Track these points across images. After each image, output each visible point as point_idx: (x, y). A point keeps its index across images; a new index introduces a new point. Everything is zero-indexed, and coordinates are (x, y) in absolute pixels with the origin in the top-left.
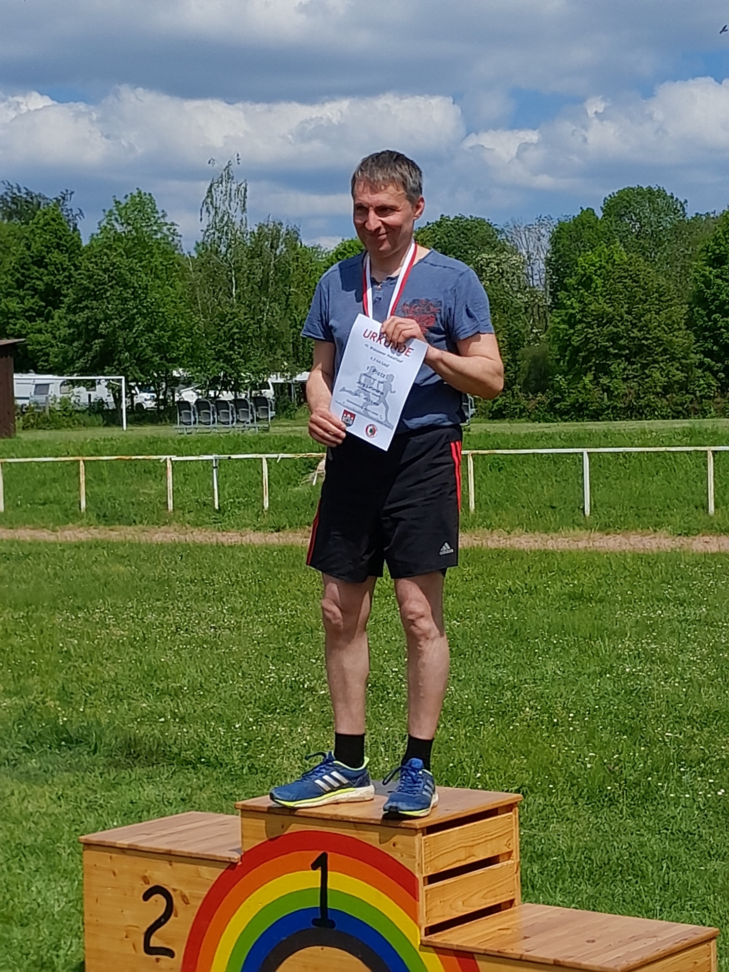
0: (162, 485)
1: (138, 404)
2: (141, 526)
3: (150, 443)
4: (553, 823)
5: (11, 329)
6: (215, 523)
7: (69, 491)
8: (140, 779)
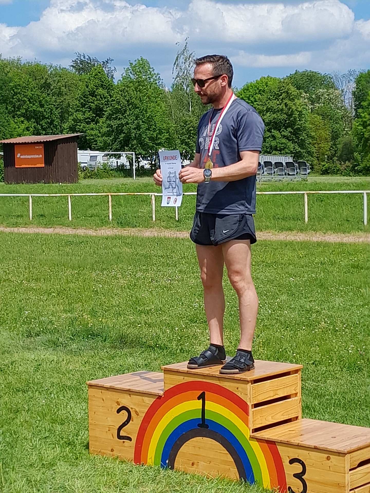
0: (150, 207)
1: (141, 166)
2: (139, 228)
3: (145, 186)
4: (329, 379)
5: (78, 128)
6: (176, 227)
7: (104, 210)
8: (126, 354)
